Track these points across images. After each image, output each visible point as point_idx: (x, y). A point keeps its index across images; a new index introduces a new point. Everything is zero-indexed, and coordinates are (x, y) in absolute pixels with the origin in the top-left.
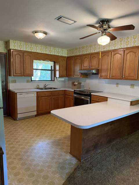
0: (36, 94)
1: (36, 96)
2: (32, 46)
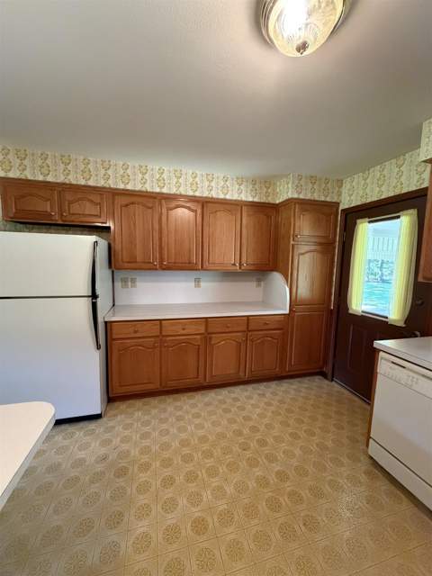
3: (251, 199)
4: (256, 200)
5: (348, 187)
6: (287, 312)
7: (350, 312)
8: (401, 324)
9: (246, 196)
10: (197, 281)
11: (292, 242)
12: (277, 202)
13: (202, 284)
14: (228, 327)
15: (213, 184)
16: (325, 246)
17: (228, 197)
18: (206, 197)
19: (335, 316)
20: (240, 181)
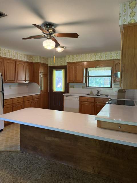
0: (78, 98)
1: (78, 100)
2: (82, 57)
3: (27, 61)
4: (29, 61)
5: (50, 60)
6: (40, 93)
7: (53, 91)
8: (64, 92)
9: (26, 60)
10: (10, 86)
11: (40, 74)
12: (34, 62)
13: (12, 87)
14: (28, 99)
15: (18, 56)
16: (45, 75)
17: (22, 60)
18: (17, 60)
19: (49, 93)
20: (25, 55)
